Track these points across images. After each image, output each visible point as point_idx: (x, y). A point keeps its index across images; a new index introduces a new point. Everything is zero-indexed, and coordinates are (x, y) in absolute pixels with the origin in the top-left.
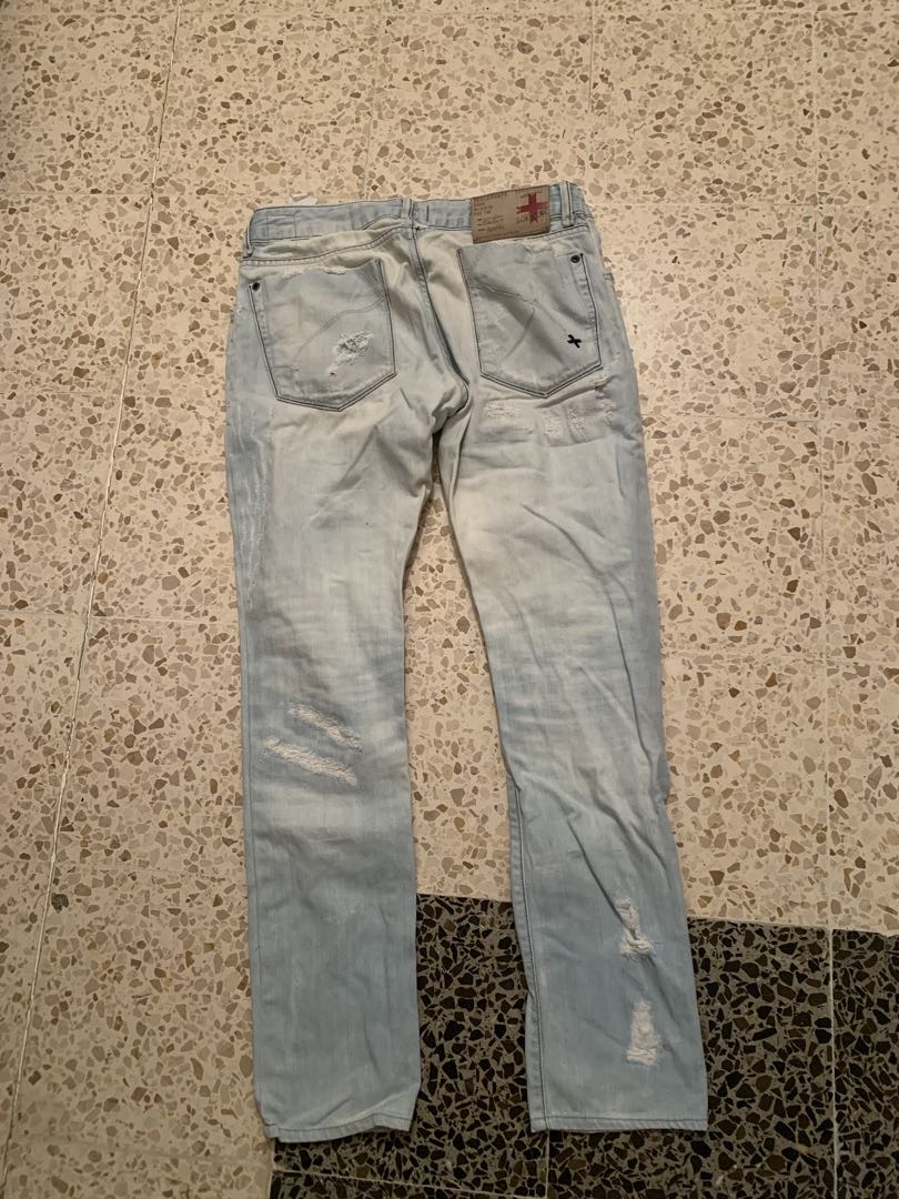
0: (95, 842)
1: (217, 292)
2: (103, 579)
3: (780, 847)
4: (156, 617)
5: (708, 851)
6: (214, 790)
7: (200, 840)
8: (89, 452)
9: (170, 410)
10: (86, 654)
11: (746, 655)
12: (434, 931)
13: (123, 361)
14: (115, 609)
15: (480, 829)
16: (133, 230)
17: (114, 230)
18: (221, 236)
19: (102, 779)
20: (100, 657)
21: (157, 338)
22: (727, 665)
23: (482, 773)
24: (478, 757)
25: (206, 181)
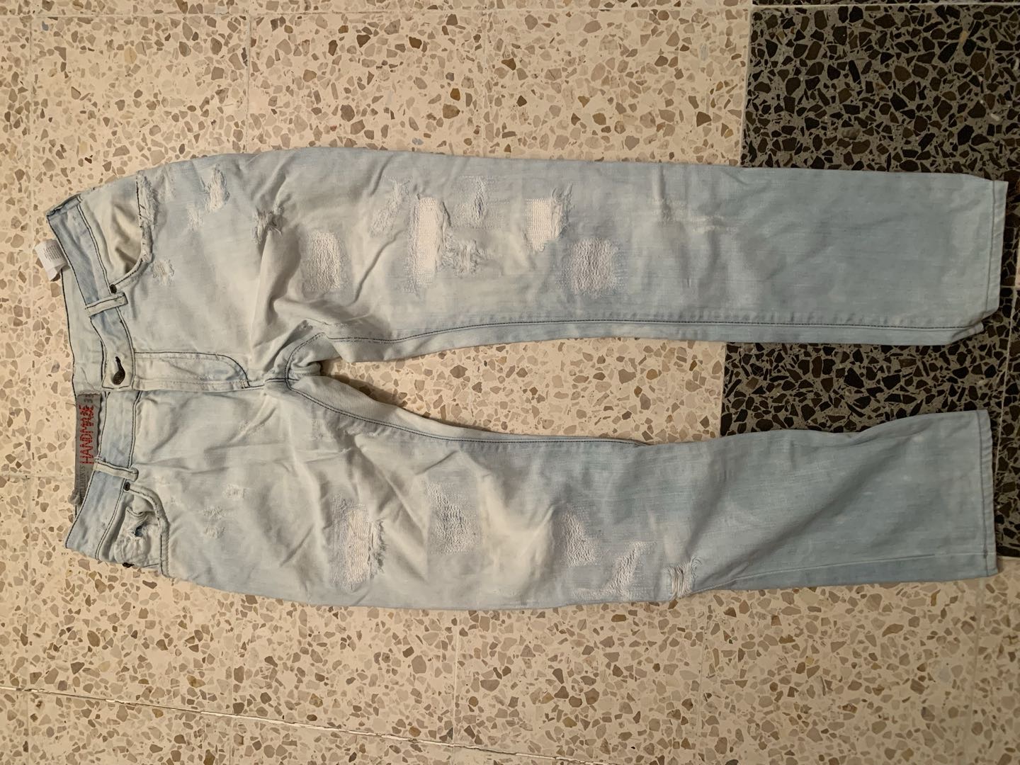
0: (674, 735)
1: (127, 622)
2: (415, 731)
3: (673, 56)
4: (453, 679)
5: (677, 129)
6: (622, 618)
7: (671, 631)
8: (290, 748)
9: (246, 668)
10: (490, 748)
11: (485, 91)
12: (757, 399)
13: (197, 718)
14: (445, 719)
15: (658, 354)
16: (64, 709)
17: (64, 728)
18: (70, 619)
19: (613, 729)
20: (493, 733)
21: (174, 682)
22: (495, 108)
23: (603, 352)
24: (588, 357)
25: (13, 636)
